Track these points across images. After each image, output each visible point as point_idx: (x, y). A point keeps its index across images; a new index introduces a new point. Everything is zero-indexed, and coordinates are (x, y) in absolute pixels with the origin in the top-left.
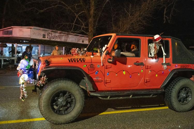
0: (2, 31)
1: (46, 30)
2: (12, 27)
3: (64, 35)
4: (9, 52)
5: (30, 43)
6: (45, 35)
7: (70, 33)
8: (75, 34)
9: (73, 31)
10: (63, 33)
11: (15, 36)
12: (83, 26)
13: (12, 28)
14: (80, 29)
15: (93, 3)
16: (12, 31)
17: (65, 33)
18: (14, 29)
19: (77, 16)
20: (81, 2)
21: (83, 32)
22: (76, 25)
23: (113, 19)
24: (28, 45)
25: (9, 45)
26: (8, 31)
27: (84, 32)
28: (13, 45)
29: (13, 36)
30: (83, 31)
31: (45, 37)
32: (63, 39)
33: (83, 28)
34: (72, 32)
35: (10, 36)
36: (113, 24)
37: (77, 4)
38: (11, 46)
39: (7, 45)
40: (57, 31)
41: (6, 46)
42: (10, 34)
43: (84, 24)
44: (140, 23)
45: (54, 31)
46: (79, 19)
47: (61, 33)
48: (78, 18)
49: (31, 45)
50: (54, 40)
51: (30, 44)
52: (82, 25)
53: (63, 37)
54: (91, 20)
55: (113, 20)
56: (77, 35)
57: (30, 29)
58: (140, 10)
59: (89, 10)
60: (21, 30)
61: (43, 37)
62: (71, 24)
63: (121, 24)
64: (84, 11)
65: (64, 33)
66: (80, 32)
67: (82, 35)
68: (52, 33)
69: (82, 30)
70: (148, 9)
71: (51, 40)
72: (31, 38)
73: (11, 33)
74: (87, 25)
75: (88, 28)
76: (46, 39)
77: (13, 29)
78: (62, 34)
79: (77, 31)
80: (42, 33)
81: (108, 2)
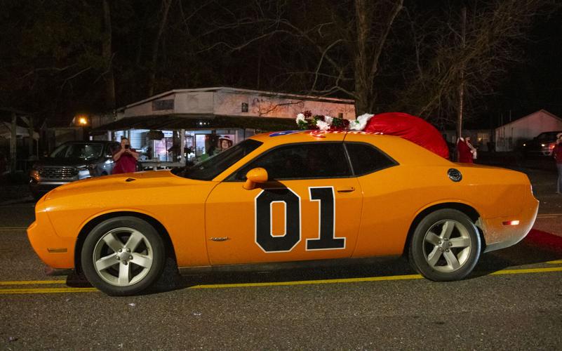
0: (151, 103)
1: (249, 93)
2: (174, 91)
3: (296, 101)
4: (169, 151)
5: (213, 127)
6: (247, 105)
7: (308, 97)
8: (320, 98)
9: (315, 91)
10: (290, 98)
11: (179, 112)
12: (339, 77)
13: (173, 93)
14: (332, 86)
15: (363, 17)
16: (173, 100)
17: (296, 98)
18: (177, 95)
19: (324, 53)
20: (332, 18)
21: (341, 91)
22: (323, 74)
23: (417, 52)
24: (209, 132)
25: (168, 134)
26: (164, 101)
27: (344, 91)
28: (175, 134)
29: (175, 112)
30: (342, 89)
31: (247, 111)
33: (340, 81)
34: (313, 94)
35: (169, 112)
36: (418, 66)
37: (322, 25)
38: (171, 136)
39: (163, 134)
40: (275, 94)
41: (161, 137)
42: (169, 109)
43: (341, 72)
44: (493, 58)
45: (268, 93)
46: (330, 60)
47: (284, 97)
48: (327, 57)
49: (215, 131)
50: (269, 115)
51: (213, 129)
52: (338, 74)
53: (290, 107)
54: (360, 60)
55: (418, 56)
56: (327, 99)
57: (212, 93)
58: (491, 22)
59: (353, 36)
60: (192, 98)
61: (243, 111)
62: (310, 72)
63: (441, 64)
64: (340, 40)
65: (292, 98)
66: (334, 92)
67: (339, 98)
68: (264, 98)
69: (339, 88)
70: (512, 20)
71: (263, 116)
72: (216, 113)
73: (171, 105)
74: (350, 73)
75: (354, 81)
76: (250, 114)
77: (175, 96)
78: (289, 101)
79: (326, 89)
80: (240, 101)
81: (402, 11)
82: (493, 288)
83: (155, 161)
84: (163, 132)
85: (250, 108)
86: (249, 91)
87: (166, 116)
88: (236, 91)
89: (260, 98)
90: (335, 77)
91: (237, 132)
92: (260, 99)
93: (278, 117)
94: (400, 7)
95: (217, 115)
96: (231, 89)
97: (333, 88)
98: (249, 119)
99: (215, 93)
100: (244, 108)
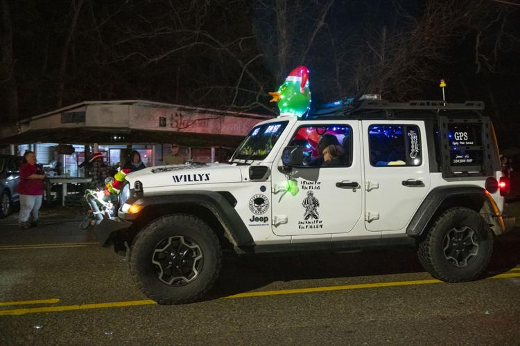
0: (59, 115)
1: (167, 107)
2: (85, 102)
3: (213, 116)
4: (79, 166)
5: (128, 142)
6: (165, 119)
7: (228, 112)
8: (240, 113)
9: (235, 106)
10: (209, 112)
11: (92, 125)
12: (260, 93)
13: (84, 105)
14: (252, 101)
15: (284, 32)
16: (84, 113)
17: (215, 113)
18: (88, 107)
19: (245, 67)
20: (254, 32)
21: (262, 107)
22: (243, 89)
23: (337, 70)
24: (125, 147)
25: (80, 148)
26: (74, 113)
27: (265, 107)
28: (87, 149)
29: (87, 125)
30: (262, 105)
31: (165, 125)
32: (210, 128)
33: (261, 97)
34: (233, 109)
35: (80, 125)
36: (338, 84)
37: (243, 39)
38: (83, 150)
39: (74, 149)
40: (194, 108)
41: (71, 151)
42: (80, 121)
43: (262, 88)
44: (409, 77)
45: (187, 107)
46: (251, 75)
47: (204, 112)
48: (247, 72)
49: (131, 146)
50: (187, 130)
51: (129, 144)
52: (258, 90)
53: (209, 122)
55: (338, 73)
56: (247, 114)
57: (127, 106)
58: (408, 42)
60: (106, 110)
61: (160, 126)
62: (230, 87)
63: (360, 82)
64: (261, 55)
65: (212, 113)
66: (254, 107)
67: (259, 114)
68: (183, 113)
69: (259, 103)
70: (429, 40)
71: (182, 130)
72: (132, 127)
73: (82, 117)
76: (168, 129)
77: (86, 108)
78: (207, 116)
79: (247, 105)
80: (158, 115)
81: (323, 28)
82: (400, 297)
83: (64, 176)
84: (74, 146)
85: (168, 122)
86: (166, 104)
87: (77, 129)
88: (153, 105)
89: (178, 113)
90: (255, 93)
91: (154, 147)
93: (197, 132)
94: (322, 23)
95: (133, 130)
96: (146, 101)
97: (254, 104)
98: (167, 133)
99: (131, 106)
100: (162, 122)
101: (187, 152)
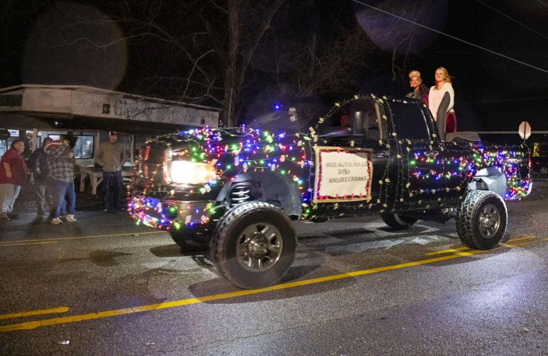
2: (23, 85)
6: (108, 106)
7: (178, 102)
9: (187, 97)
10: (154, 101)
11: (28, 109)
12: (210, 86)
13: (21, 88)
14: (204, 93)
15: (237, 31)
16: (21, 96)
18: (26, 90)
19: (197, 61)
20: (207, 28)
21: (212, 99)
22: (194, 82)
25: (15, 133)
26: (8, 96)
27: (214, 99)
29: (24, 109)
30: (212, 97)
32: (154, 117)
33: (211, 89)
34: (185, 100)
35: (16, 108)
37: (197, 33)
38: (18, 135)
39: (9, 133)
41: (7, 136)
42: (15, 105)
45: (133, 95)
48: (198, 67)
49: (72, 132)
50: (136, 118)
51: (70, 130)
53: (153, 112)
54: (230, 70)
57: (70, 91)
59: (227, 48)
60: (46, 94)
61: (104, 112)
62: (181, 79)
64: (213, 50)
66: (205, 99)
69: (210, 96)
72: (75, 113)
73: (18, 101)
74: (220, 82)
75: (224, 91)
76: (112, 115)
77: (24, 91)
78: (153, 105)
79: (198, 97)
80: (101, 101)
81: (268, 30)
84: (9, 130)
85: (112, 109)
88: (98, 91)
90: (206, 85)
91: (98, 134)
92: (123, 101)
93: (141, 120)
95: (75, 115)
96: (91, 88)
97: (205, 95)
98: (110, 120)
99: (73, 92)
100: (105, 109)
101: (130, 139)
